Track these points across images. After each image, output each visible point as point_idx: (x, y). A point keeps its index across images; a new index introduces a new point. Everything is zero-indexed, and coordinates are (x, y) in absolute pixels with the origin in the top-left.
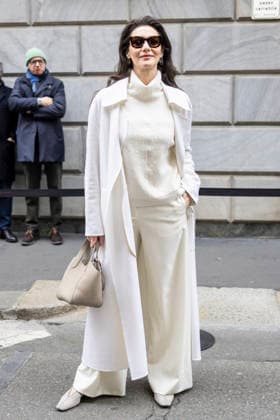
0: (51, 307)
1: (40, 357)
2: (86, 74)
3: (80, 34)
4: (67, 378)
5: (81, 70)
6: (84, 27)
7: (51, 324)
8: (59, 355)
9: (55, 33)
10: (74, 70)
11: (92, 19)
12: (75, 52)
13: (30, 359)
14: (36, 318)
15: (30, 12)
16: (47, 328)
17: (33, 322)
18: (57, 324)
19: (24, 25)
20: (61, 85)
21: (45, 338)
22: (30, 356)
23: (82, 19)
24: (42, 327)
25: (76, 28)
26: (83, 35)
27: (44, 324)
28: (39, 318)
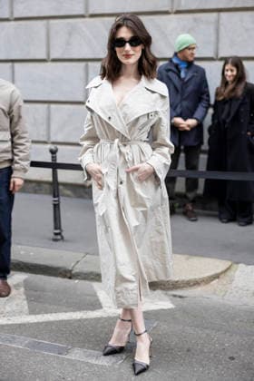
0: (177, 279)
1: (164, 327)
2: (222, 59)
3: (218, 21)
4: (188, 350)
5: (217, 54)
6: (222, 14)
7: (175, 296)
8: (181, 327)
9: (195, 20)
10: (211, 55)
11: (231, 6)
12: (213, 38)
13: (154, 328)
14: (162, 289)
15: (172, 0)
16: (171, 300)
17: (159, 292)
18: (180, 297)
19: (166, 13)
21: (169, 309)
22: (155, 325)
23: (221, 6)
24: (167, 298)
25: (214, 15)
26: (221, 22)
27: (169, 295)
28: (164, 290)
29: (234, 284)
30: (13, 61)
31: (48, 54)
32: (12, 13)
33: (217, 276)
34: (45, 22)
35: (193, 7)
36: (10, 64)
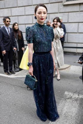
2: (69, 23)
3: (68, 14)
5: (68, 22)
6: (70, 13)
9: (63, 14)
10: (67, 22)
11: (71, 11)
12: (67, 18)
15: (59, 10)
19: (57, 13)
20: (64, 25)
23: (69, 11)
25: (68, 13)
29: (70, 70)
30: (25, 24)
31: (33, 22)
32: (25, 14)
33: (67, 68)
34: (32, 16)
35: (63, 11)
36: (25, 25)
